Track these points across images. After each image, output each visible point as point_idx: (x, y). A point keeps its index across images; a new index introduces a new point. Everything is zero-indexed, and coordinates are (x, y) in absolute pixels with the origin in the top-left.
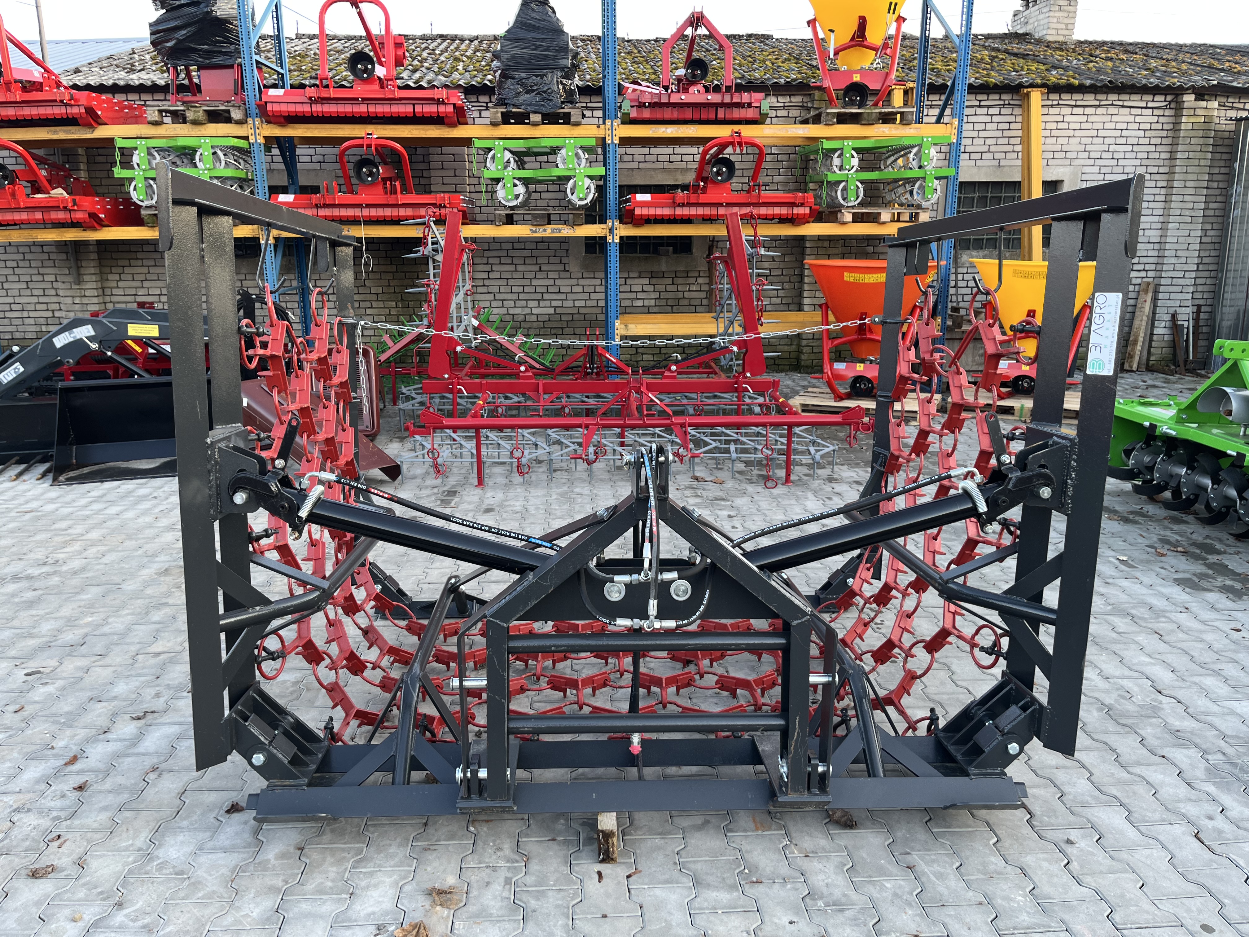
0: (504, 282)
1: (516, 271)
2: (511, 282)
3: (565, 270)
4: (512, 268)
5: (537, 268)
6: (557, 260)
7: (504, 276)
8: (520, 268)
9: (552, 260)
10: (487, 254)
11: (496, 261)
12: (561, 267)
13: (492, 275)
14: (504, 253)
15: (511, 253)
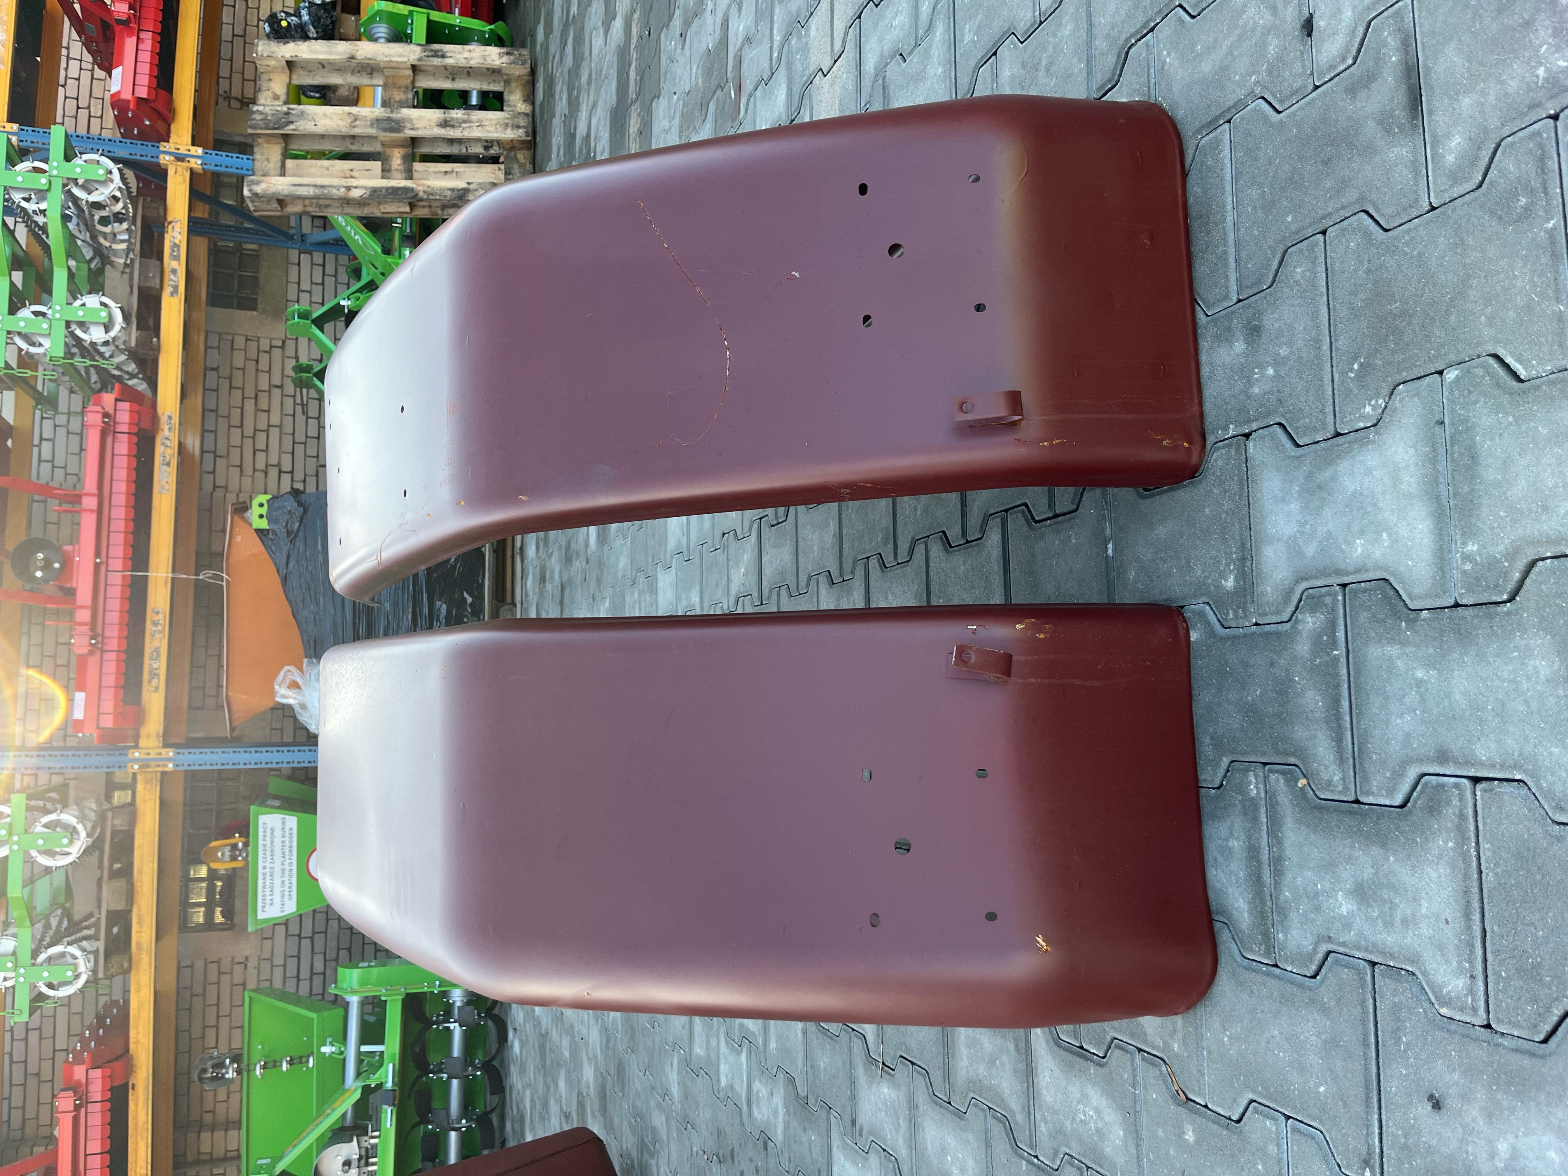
0: (300, 449)
1: (280, 426)
2: (300, 437)
3: (283, 347)
4: (274, 433)
5: (276, 393)
6: (264, 359)
7: (288, 446)
8: (275, 419)
9: (264, 365)
10: (248, 470)
12: (277, 353)
13: (287, 467)
14: (248, 443)
15: (249, 431)
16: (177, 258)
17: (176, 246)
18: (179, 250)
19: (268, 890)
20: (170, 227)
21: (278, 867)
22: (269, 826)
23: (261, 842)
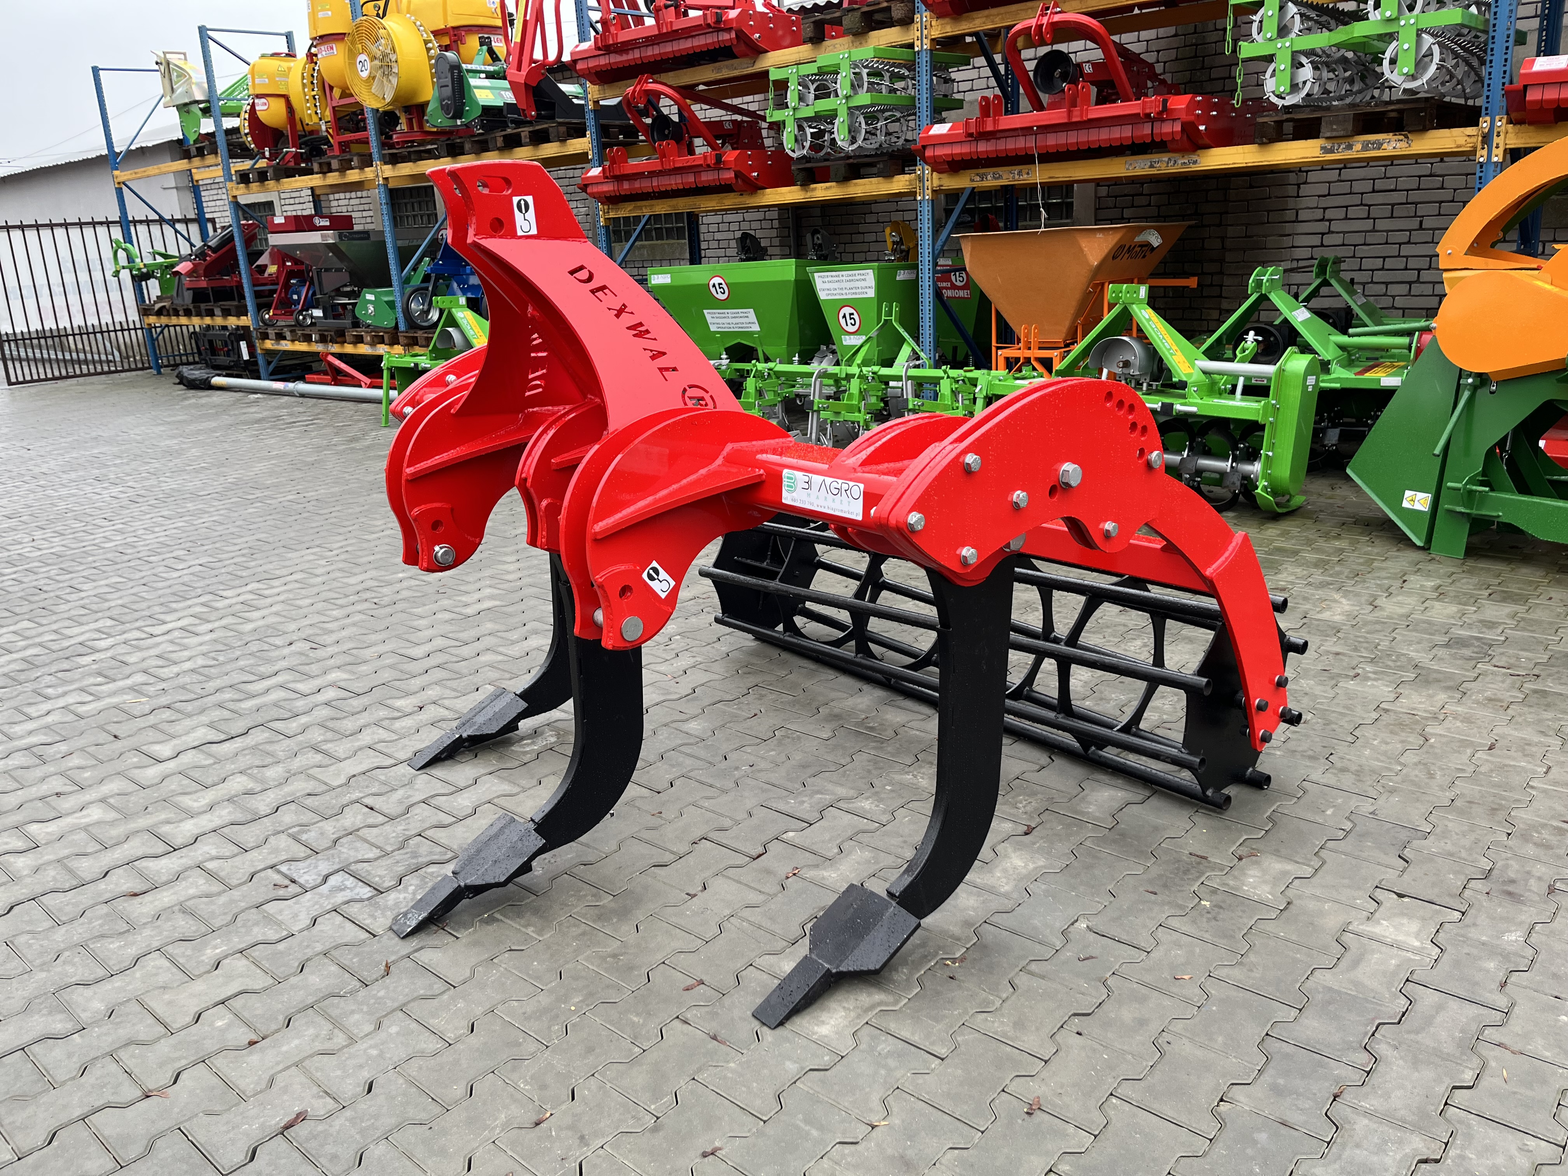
4: (1368, 225)
5: (1414, 223)
7: (1352, 239)
8: (1381, 225)
11: (1341, 213)
16: (1365, 148)
17: (1379, 145)
18: (1374, 149)
19: (830, 279)
20: (1401, 137)
21: (844, 285)
22: (867, 277)
23: (857, 272)
